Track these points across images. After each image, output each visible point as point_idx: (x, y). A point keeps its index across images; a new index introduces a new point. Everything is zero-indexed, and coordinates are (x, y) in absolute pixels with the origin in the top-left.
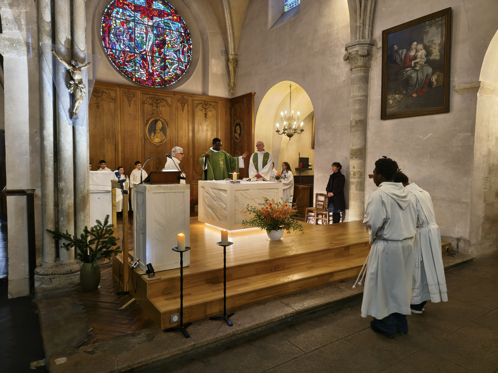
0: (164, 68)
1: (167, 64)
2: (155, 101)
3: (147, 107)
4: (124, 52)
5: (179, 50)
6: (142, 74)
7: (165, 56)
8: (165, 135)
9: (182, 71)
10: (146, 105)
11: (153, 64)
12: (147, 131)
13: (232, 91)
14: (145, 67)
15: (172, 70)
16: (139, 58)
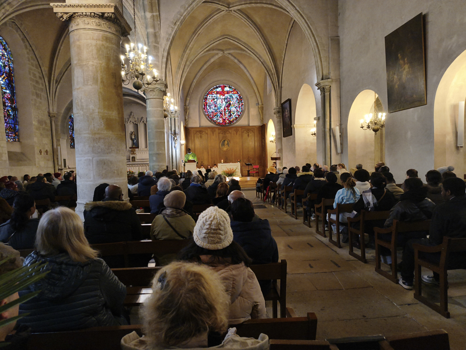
0: (231, 115)
1: (232, 114)
2: (224, 132)
3: (221, 135)
4: (213, 112)
5: (237, 107)
6: (220, 120)
7: (230, 110)
8: (229, 146)
9: (239, 115)
10: (220, 134)
11: (225, 115)
12: (221, 145)
13: (262, 122)
14: (221, 117)
15: (234, 116)
16: (219, 114)
